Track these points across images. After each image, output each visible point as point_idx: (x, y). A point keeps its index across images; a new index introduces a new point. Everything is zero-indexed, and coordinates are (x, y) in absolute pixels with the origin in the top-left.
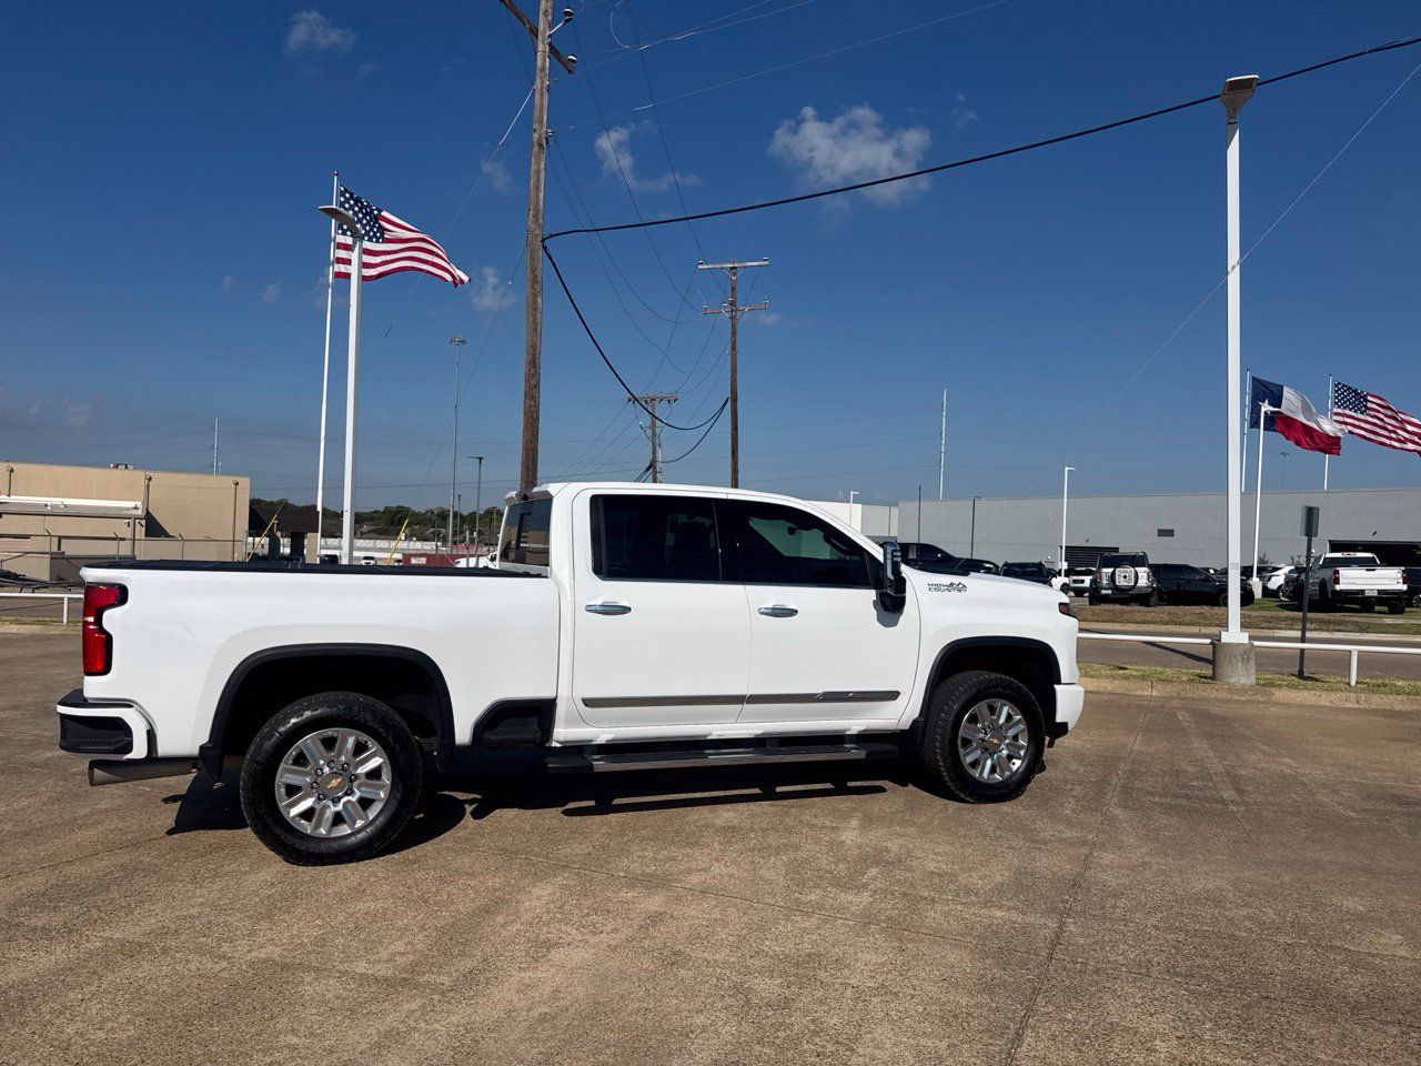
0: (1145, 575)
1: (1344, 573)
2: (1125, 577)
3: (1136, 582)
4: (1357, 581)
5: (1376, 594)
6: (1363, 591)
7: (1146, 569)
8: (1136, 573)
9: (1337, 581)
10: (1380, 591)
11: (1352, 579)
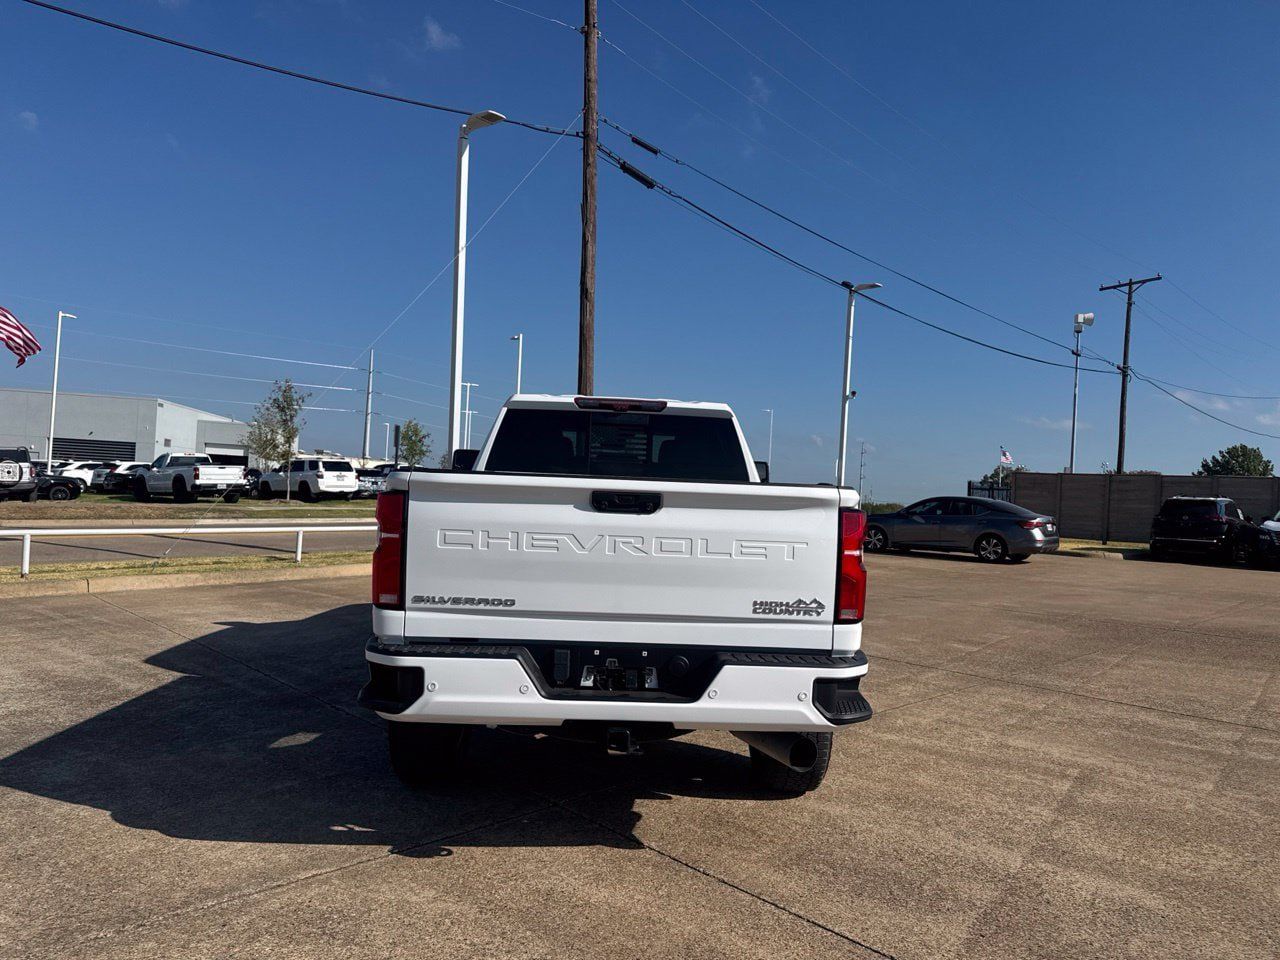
0: (28, 470)
1: (203, 470)
2: (9, 472)
3: (20, 478)
4: (213, 477)
5: (225, 487)
6: (215, 485)
7: (27, 464)
8: (21, 468)
9: (197, 477)
10: (228, 485)
11: (209, 475)
